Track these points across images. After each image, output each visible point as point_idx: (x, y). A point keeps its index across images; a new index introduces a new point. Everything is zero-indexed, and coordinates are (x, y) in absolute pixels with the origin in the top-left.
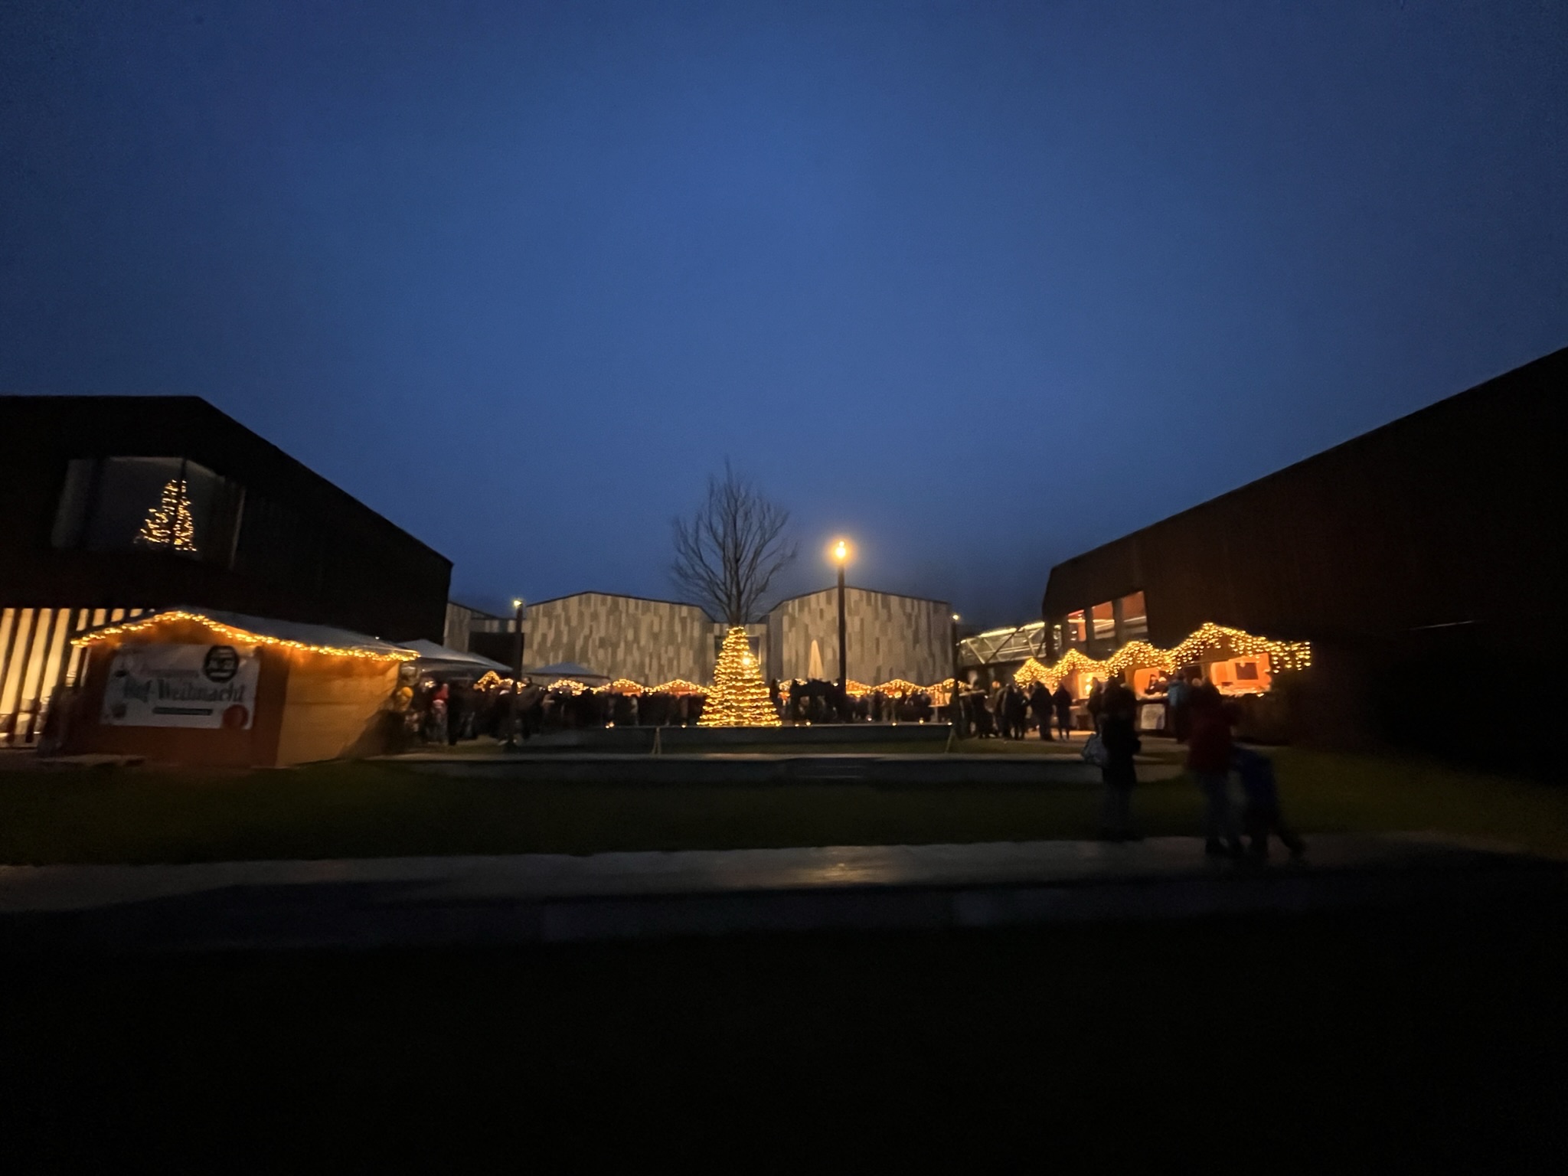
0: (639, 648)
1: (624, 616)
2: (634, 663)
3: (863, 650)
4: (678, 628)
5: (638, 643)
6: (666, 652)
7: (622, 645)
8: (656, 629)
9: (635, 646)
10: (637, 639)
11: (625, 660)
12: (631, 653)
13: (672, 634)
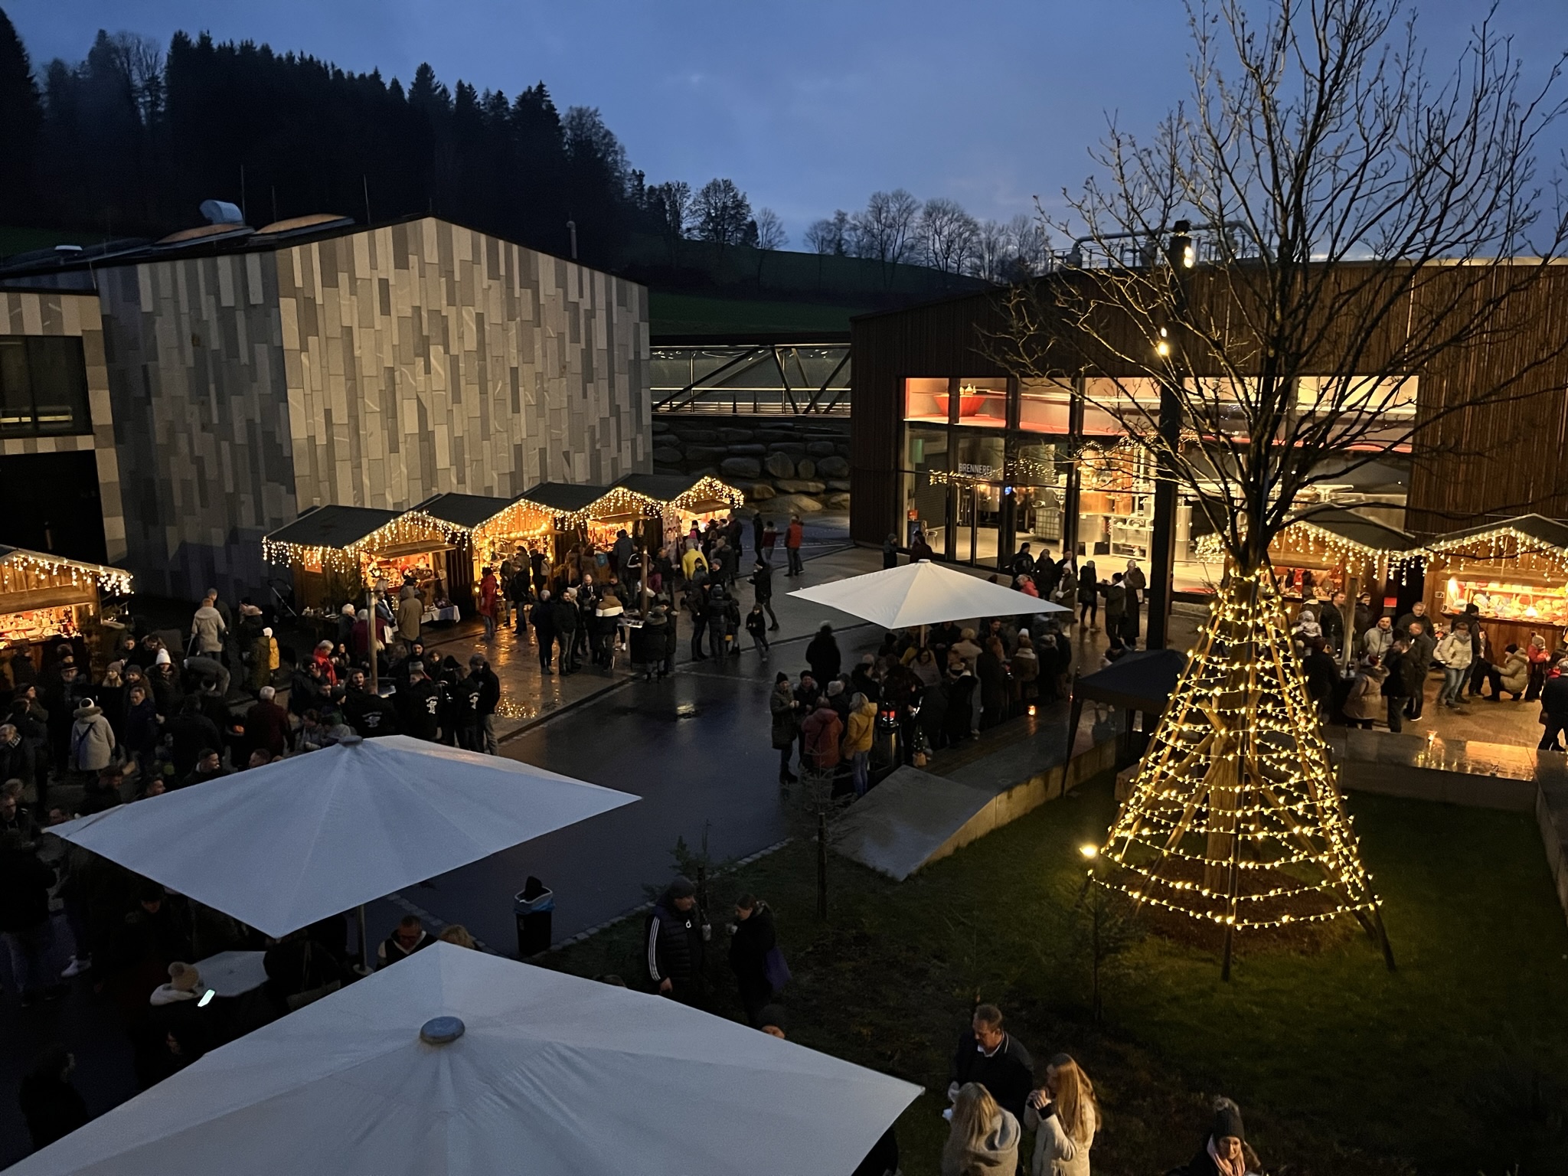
3: (484, 402)
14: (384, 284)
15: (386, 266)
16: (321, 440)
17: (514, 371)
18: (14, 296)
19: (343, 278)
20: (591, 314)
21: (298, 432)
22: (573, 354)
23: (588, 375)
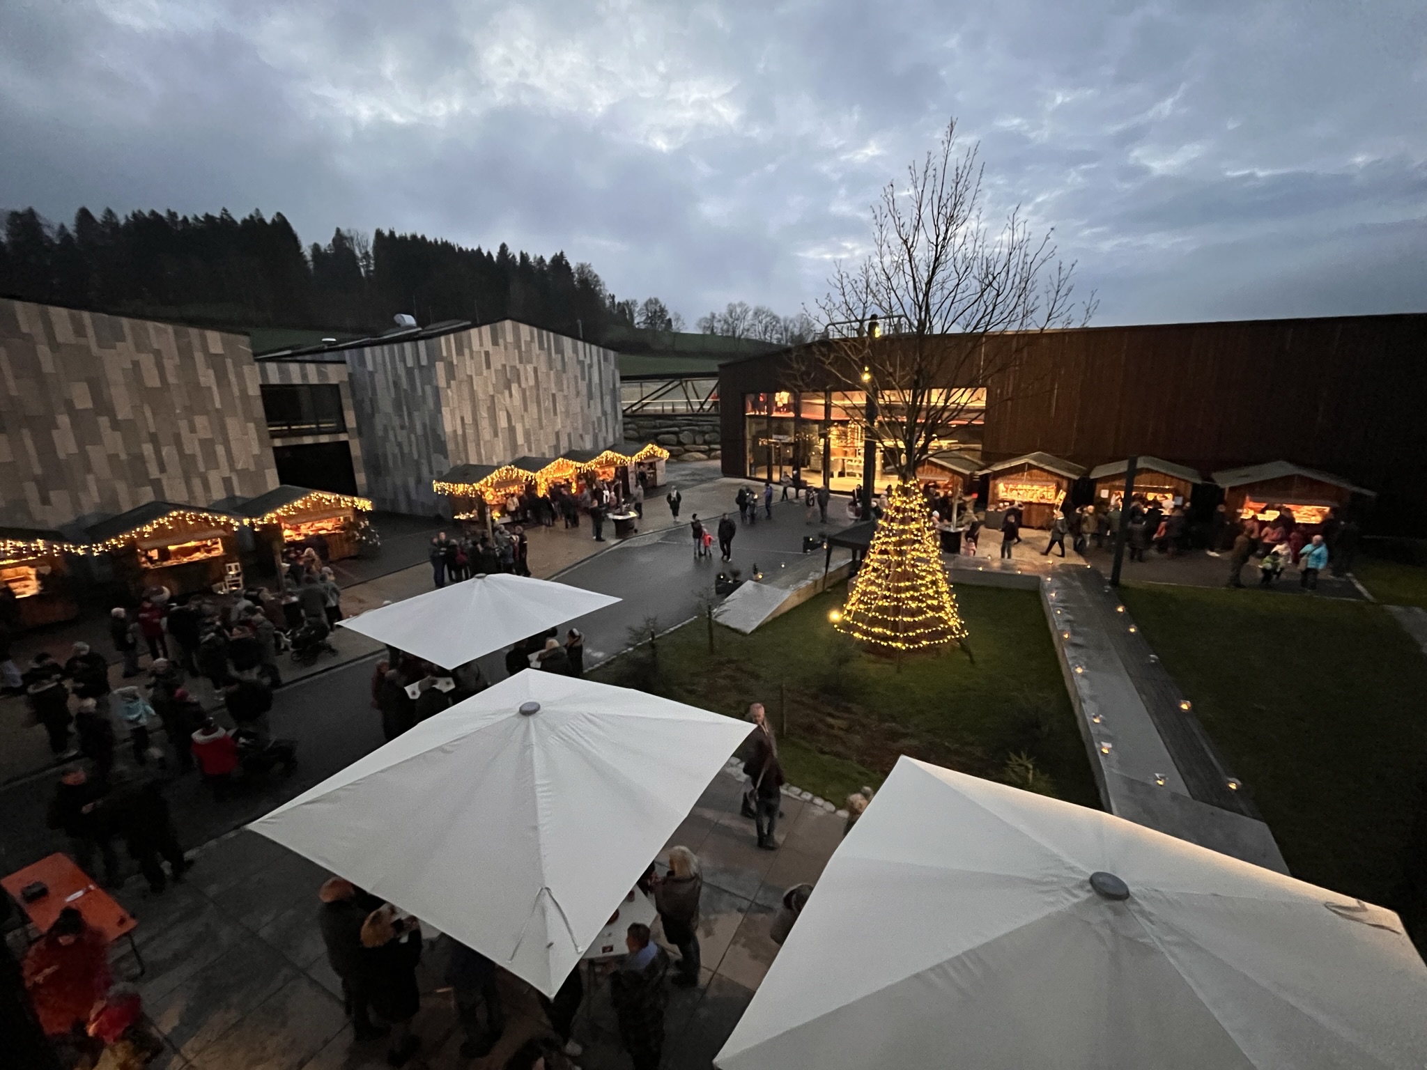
0: (115, 425)
1: (43, 350)
2: (113, 458)
3: (539, 411)
4: (207, 378)
5: (110, 411)
6: (193, 430)
7: (64, 420)
8: (153, 380)
9: (104, 421)
10: (103, 406)
11: (84, 455)
12: (97, 439)
13: (196, 391)
14: (487, 353)
15: (488, 345)
16: (460, 432)
17: (554, 395)
18: (302, 364)
19: (467, 351)
20: (590, 366)
21: (448, 428)
22: (583, 386)
23: (590, 396)
